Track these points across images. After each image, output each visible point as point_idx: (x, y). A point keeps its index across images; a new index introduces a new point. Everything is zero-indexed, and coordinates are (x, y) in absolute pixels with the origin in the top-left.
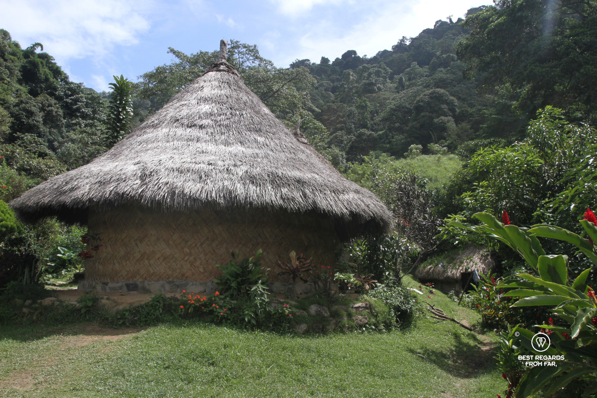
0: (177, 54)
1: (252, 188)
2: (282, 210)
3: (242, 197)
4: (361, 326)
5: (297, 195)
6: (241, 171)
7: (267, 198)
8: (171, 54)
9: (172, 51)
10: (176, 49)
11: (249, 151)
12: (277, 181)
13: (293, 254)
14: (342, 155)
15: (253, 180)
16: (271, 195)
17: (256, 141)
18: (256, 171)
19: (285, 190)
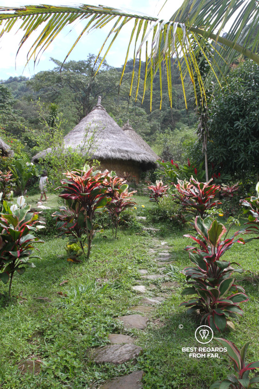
0: (56, 62)
1: (113, 153)
2: (122, 160)
3: (110, 156)
4: (145, 195)
5: (126, 155)
6: (109, 148)
7: (117, 156)
8: (52, 62)
9: (52, 59)
10: (54, 58)
11: (111, 141)
12: (120, 151)
13: (125, 173)
14: (158, 125)
15: (113, 151)
16: (118, 155)
17: (113, 137)
18: (114, 148)
19: (122, 154)
